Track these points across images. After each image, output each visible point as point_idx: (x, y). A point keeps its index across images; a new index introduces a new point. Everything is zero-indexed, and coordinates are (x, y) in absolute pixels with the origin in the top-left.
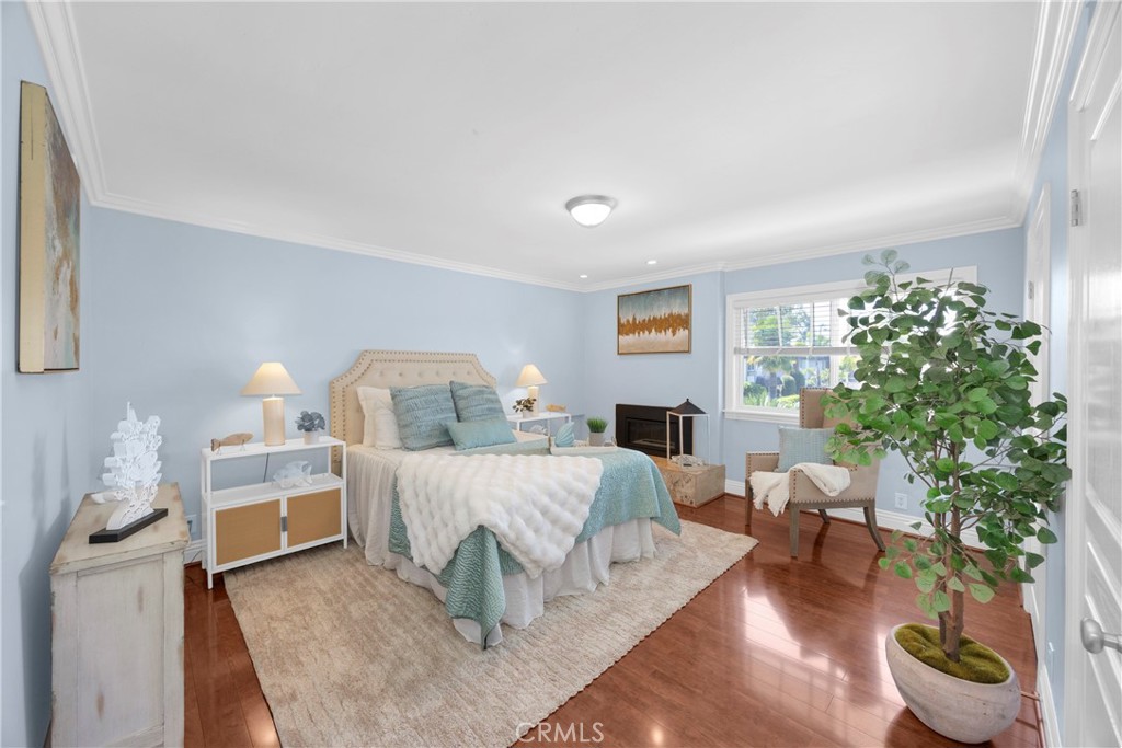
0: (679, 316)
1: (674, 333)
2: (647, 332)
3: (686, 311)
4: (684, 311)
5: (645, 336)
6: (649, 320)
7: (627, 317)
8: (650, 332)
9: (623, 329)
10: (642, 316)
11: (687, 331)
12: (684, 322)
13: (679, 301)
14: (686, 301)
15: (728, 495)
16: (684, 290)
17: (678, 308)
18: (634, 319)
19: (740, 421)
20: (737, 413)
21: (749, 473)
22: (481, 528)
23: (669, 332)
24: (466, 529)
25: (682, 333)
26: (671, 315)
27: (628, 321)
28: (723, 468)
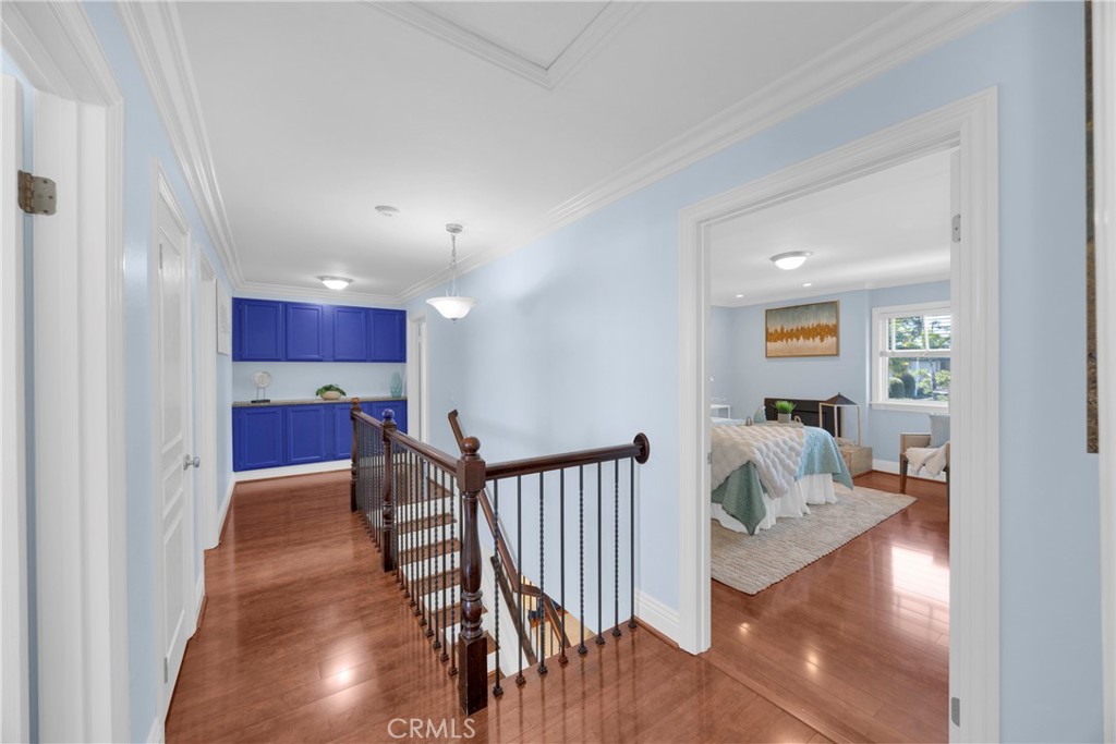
0: (827, 326)
1: (822, 340)
2: (795, 340)
3: (834, 322)
4: (832, 322)
5: (793, 343)
6: (797, 330)
7: (775, 327)
8: (798, 339)
9: (769, 337)
10: (789, 326)
11: (834, 338)
12: (833, 331)
13: (826, 314)
14: (834, 314)
15: (876, 471)
16: (832, 306)
17: (825, 320)
18: (782, 329)
19: (886, 411)
20: (884, 405)
21: (904, 449)
22: (748, 462)
23: (818, 339)
24: (739, 463)
25: (830, 340)
26: (819, 325)
27: (776, 331)
28: (870, 450)
